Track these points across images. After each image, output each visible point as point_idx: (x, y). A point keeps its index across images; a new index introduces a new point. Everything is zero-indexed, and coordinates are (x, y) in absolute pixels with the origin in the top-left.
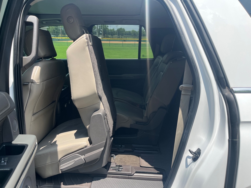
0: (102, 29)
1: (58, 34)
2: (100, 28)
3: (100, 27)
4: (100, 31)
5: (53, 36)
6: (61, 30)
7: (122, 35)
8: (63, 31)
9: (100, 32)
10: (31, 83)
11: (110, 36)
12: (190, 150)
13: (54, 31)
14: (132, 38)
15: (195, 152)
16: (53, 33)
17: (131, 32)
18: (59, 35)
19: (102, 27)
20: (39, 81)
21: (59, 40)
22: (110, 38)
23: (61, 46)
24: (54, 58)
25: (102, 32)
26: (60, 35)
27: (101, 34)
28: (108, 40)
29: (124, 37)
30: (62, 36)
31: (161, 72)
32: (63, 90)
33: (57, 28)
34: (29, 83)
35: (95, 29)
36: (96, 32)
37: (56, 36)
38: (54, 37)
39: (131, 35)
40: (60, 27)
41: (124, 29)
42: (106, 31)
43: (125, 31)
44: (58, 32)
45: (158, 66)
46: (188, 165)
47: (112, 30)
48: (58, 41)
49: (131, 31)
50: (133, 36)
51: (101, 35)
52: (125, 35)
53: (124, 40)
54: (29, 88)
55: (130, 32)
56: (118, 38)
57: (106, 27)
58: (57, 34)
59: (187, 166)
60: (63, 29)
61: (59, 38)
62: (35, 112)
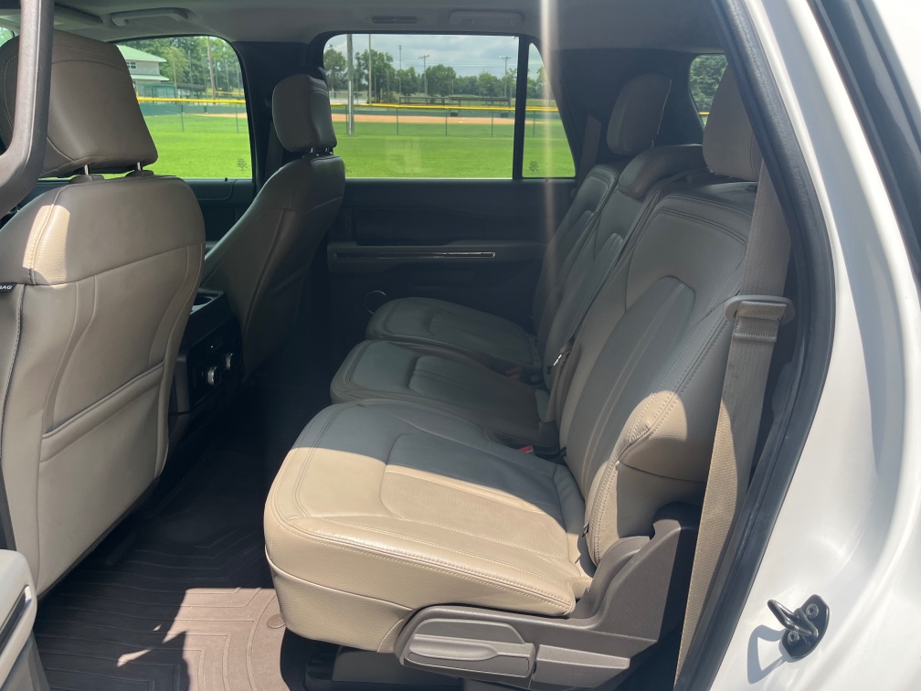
0: (367, 67)
1: (202, 87)
2: (359, 63)
3: (362, 62)
4: (361, 77)
5: (184, 93)
6: (211, 73)
7: (444, 93)
8: (222, 77)
9: (359, 80)
10: (23, 286)
11: (397, 96)
12: (772, 606)
13: (187, 73)
14: (479, 102)
15: (798, 611)
16: (183, 81)
17: (479, 82)
18: (204, 90)
19: (370, 62)
20: (63, 277)
21: (205, 109)
22: (400, 104)
23: (213, 132)
24: (144, 168)
25: (367, 80)
26: (210, 91)
27: (366, 88)
28: (391, 110)
29: (453, 99)
30: (217, 96)
31: (615, 234)
32: (196, 308)
33: (198, 63)
34: (14, 284)
35: (340, 70)
36: (347, 81)
37: (194, 93)
38: (188, 97)
39: (477, 94)
40: (208, 61)
41: (450, 69)
42: (384, 77)
43: (454, 77)
44: (202, 80)
45: (597, 210)
46: (763, 668)
47: (406, 74)
48: (200, 112)
49: (478, 76)
50: (486, 95)
51: (364, 93)
52: (455, 93)
53: (450, 109)
54: (18, 312)
55: (472, 81)
56: (427, 104)
57: (383, 60)
58: (199, 86)
59: (756, 673)
60: (220, 69)
61: (204, 102)
62: (58, 413)
